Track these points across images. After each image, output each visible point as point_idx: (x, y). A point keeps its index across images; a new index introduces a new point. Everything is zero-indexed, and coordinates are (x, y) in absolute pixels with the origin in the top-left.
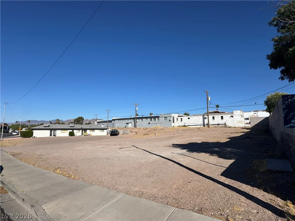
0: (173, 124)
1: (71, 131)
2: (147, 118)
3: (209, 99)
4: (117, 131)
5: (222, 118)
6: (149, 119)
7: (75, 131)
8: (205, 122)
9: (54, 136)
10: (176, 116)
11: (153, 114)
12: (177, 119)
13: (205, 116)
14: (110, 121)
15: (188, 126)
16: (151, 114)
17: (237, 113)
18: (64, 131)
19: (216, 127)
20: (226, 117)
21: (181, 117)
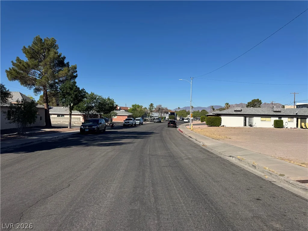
1: (277, 119)
7: (284, 120)
9: (251, 126)
18: (264, 119)
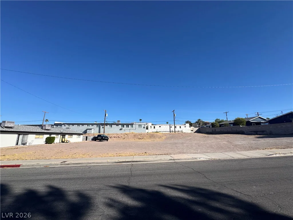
1: (48, 136)
2: (117, 124)
6: (120, 126)
10: (150, 124)
11: (120, 121)
12: (151, 127)
13: (171, 126)
15: (160, 132)
18: (38, 136)
20: (183, 127)
21: (154, 126)
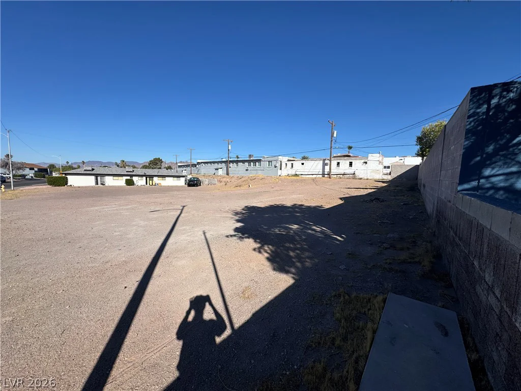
0: (279, 172)
1: (129, 178)
2: (243, 162)
3: (335, 135)
4: (198, 180)
5: (351, 164)
6: (247, 164)
7: (135, 179)
8: (326, 171)
9: (103, 184)
10: (284, 159)
11: (253, 155)
12: (286, 164)
13: (326, 162)
14: (194, 165)
15: (302, 175)
16: (250, 156)
17: (374, 158)
18: (116, 178)
19: (341, 178)
20: (357, 164)
21: (292, 162)
